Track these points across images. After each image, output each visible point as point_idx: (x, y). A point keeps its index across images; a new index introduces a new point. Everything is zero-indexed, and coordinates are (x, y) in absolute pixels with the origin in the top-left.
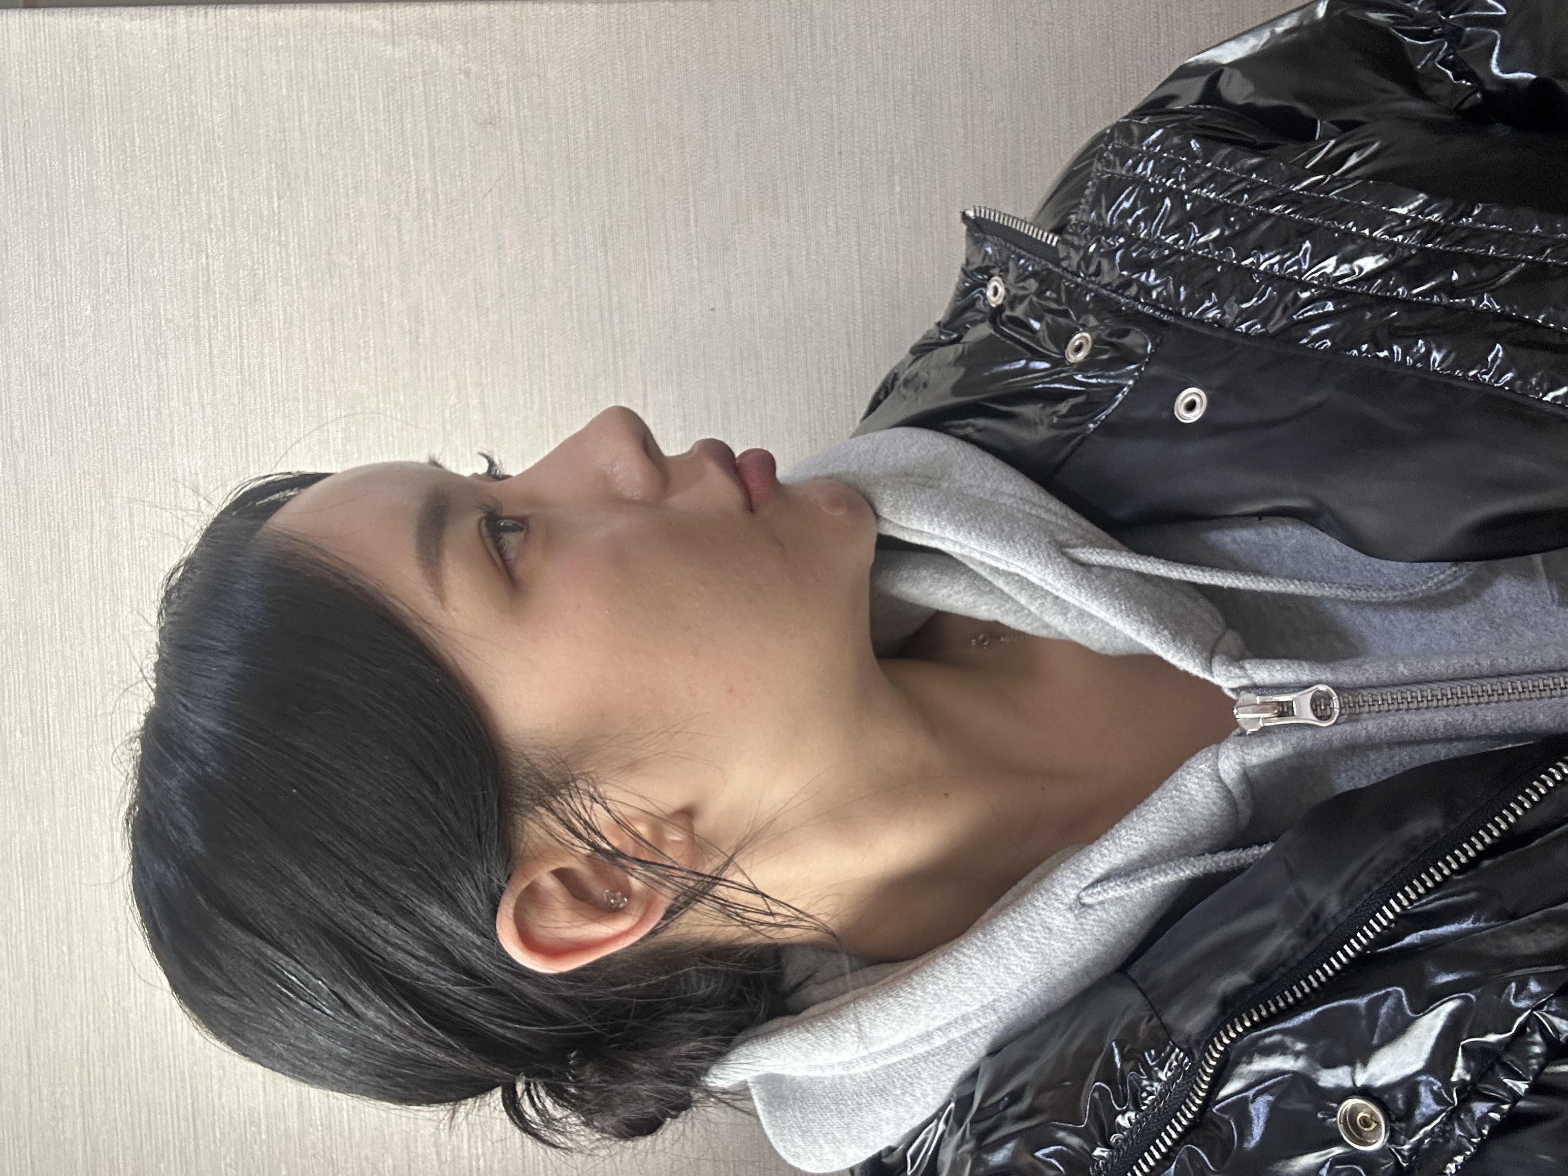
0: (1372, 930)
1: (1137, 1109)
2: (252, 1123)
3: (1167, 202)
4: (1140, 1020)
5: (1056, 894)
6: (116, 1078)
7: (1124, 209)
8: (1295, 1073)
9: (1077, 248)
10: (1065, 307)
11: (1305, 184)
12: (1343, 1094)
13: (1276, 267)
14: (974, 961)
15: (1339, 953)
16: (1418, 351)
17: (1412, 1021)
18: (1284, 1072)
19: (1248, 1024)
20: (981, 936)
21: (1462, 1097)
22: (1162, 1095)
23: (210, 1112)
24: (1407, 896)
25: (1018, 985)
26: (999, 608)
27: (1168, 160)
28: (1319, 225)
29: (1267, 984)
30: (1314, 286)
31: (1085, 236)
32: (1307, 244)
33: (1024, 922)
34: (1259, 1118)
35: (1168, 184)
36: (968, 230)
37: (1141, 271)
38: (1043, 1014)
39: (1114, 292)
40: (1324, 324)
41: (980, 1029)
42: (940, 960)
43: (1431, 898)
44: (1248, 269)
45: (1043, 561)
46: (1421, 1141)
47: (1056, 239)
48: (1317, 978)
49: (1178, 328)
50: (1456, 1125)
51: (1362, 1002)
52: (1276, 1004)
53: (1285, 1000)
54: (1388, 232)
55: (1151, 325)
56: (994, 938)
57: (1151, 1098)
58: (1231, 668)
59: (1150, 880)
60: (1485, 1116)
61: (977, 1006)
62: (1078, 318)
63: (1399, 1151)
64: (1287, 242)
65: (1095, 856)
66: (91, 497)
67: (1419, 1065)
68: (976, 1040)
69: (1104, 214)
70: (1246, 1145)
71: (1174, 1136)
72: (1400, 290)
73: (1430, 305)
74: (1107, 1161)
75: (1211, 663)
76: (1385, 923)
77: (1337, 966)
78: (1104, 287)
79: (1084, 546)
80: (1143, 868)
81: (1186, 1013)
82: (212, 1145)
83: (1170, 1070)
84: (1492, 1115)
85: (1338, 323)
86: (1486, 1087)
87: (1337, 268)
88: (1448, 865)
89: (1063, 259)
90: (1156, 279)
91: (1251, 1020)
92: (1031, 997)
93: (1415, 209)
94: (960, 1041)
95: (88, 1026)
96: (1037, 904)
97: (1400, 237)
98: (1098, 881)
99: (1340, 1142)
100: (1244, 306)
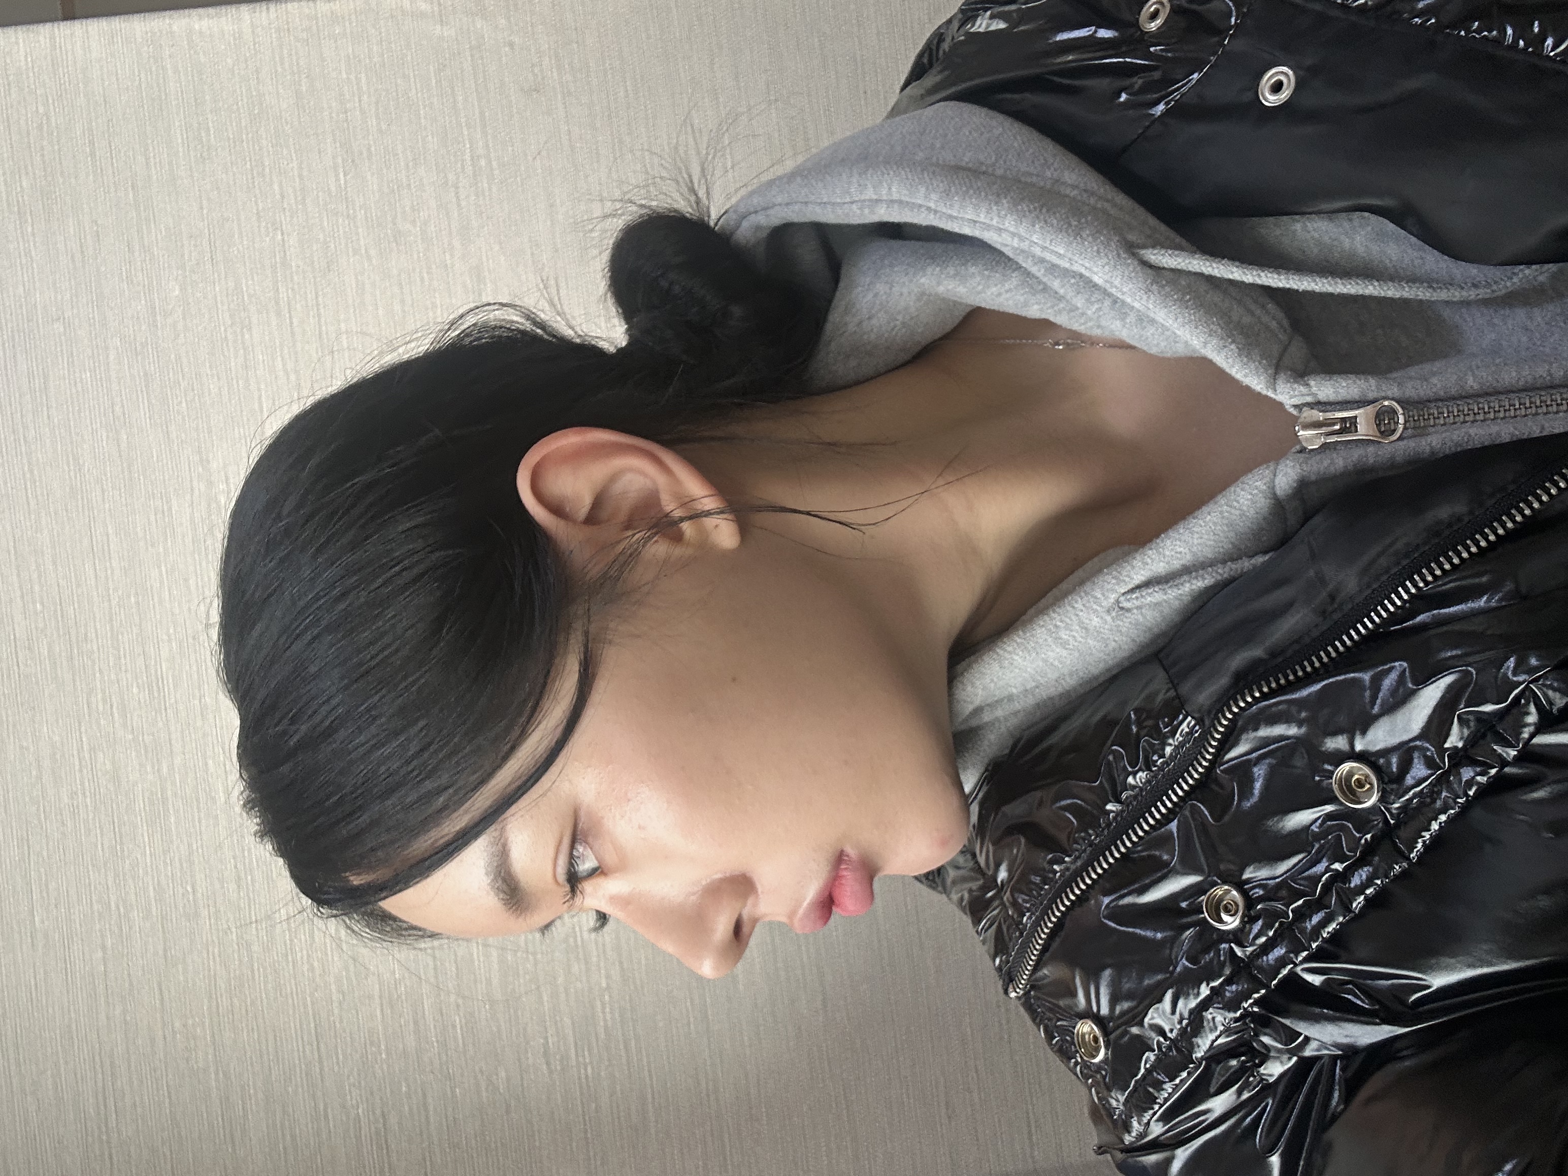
2: (372, 1044)
5: (1096, 598)
6: (243, 1008)
12: (1339, 758)
18: (1287, 738)
21: (1453, 762)
23: (333, 1035)
33: (1061, 621)
45: (1112, 262)
46: (1411, 800)
48: (1328, 654)
51: (1366, 677)
57: (1161, 760)
58: (1296, 386)
59: (1188, 585)
63: (1388, 810)
65: (1138, 562)
74: (1118, 814)
75: (1275, 379)
76: (1399, 603)
77: (1348, 643)
79: (1154, 247)
81: (1199, 686)
82: (336, 1067)
84: (1479, 778)
91: (1261, 692)
95: (214, 960)
96: (1076, 606)
98: (1138, 587)
99: (1332, 800)
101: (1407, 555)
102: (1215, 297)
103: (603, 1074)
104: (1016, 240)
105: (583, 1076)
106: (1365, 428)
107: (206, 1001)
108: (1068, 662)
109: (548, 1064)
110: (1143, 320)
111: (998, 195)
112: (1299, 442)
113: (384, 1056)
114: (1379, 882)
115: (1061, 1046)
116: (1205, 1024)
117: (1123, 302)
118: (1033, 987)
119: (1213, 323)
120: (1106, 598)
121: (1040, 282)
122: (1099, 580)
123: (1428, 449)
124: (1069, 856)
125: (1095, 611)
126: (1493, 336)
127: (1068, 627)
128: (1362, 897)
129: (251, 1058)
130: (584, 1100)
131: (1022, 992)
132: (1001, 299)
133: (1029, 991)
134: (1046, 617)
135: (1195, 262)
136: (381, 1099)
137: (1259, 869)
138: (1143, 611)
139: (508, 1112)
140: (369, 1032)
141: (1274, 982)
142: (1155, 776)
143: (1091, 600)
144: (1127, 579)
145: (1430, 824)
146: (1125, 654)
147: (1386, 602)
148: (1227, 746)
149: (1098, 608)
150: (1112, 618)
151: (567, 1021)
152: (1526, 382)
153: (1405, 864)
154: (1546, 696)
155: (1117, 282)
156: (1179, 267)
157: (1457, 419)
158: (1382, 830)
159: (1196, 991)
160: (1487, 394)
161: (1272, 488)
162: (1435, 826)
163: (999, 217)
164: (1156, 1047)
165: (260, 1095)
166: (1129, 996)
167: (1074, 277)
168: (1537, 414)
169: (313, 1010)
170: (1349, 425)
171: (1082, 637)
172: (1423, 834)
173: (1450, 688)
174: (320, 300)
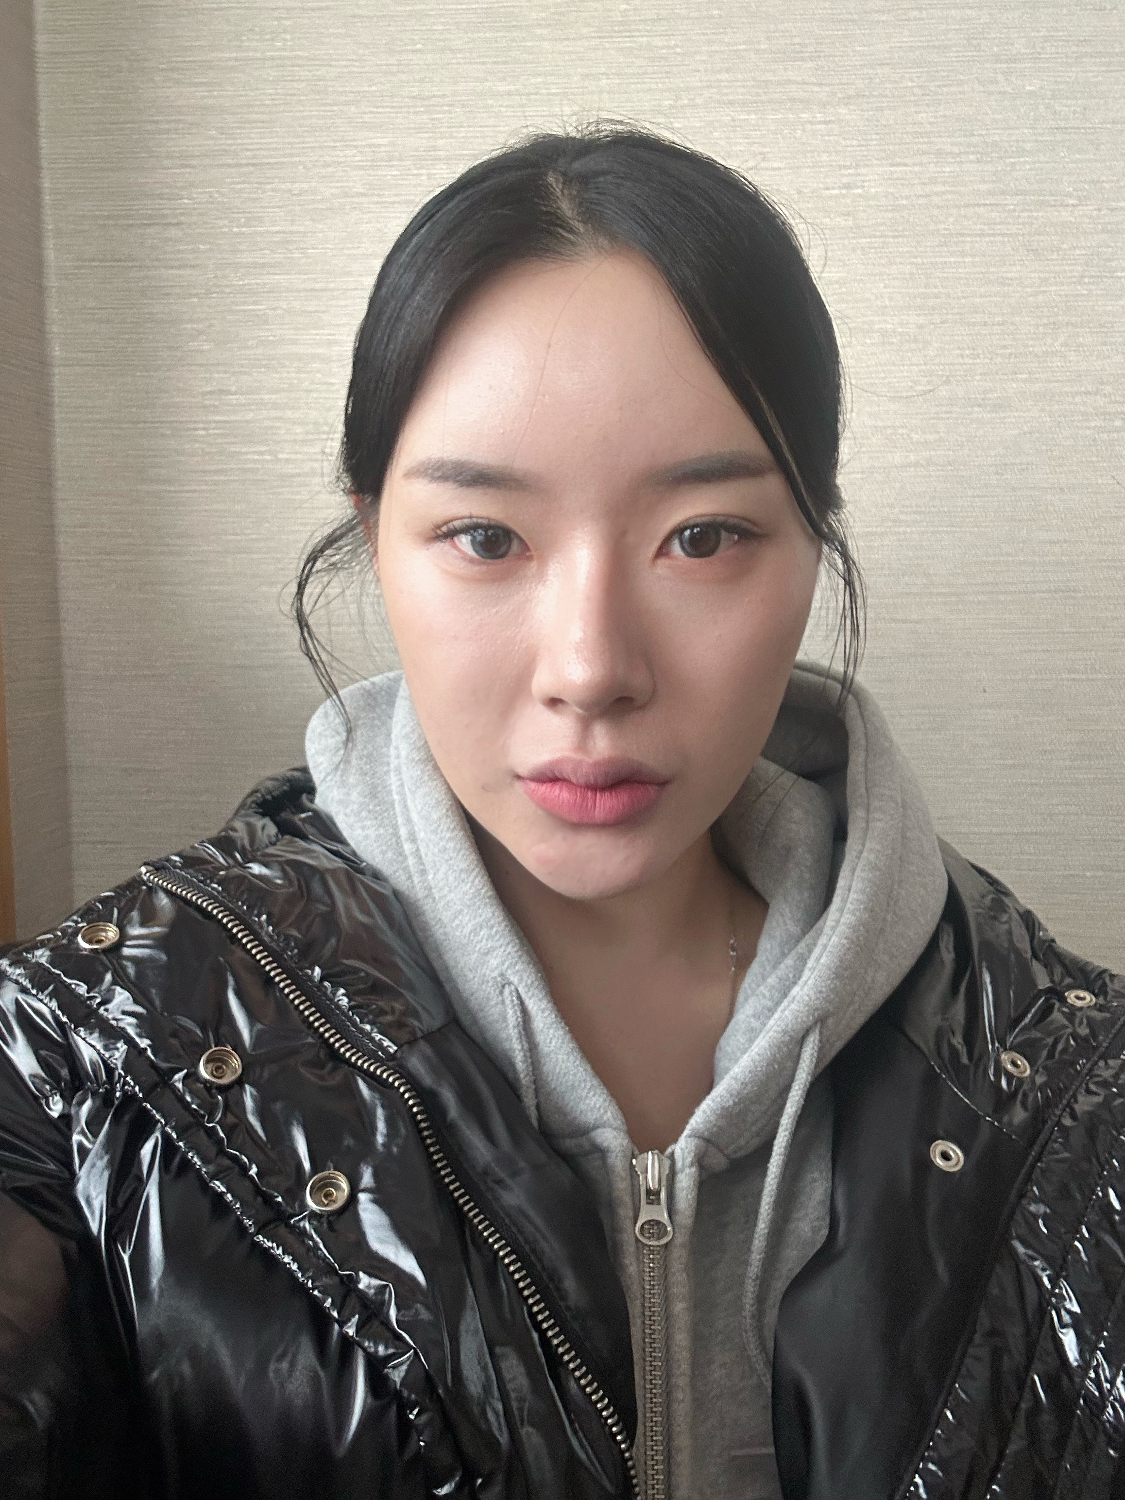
2: (248, 219)
4: (420, 1021)
23: (261, 180)
41: (412, 882)
45: (811, 1003)
46: (312, 1239)
56: (486, 905)
58: (692, 1154)
61: (432, 884)
63: (302, 1219)
66: (846, 84)
68: (403, 878)
74: (311, 978)
75: (699, 1137)
79: (820, 1041)
82: (229, 181)
89: (1106, 1063)
94: (406, 864)
95: (346, 66)
98: (522, 1003)
99: (315, 1169)
101: (534, 1251)
103: (197, 445)
105: (197, 426)
107: (306, 54)
109: (211, 393)
110: (753, 1034)
112: (641, 1152)
113: (235, 230)
115: (93, 910)
116: (112, 1041)
117: (769, 1018)
118: (150, 888)
119: (752, 1087)
120: (514, 974)
121: (790, 950)
122: (531, 969)
124: (273, 930)
127: (490, 937)
128: (224, 1190)
130: (175, 425)
131: (145, 878)
133: (145, 884)
134: (501, 918)
136: (195, 223)
138: (500, 1006)
140: (260, 217)
141: (149, 1106)
142: (343, 1013)
143: (514, 961)
144: (530, 994)
145: (289, 1254)
146: (460, 986)
147: (493, 1229)
149: (506, 966)
150: (495, 978)
151: (250, 416)
153: (252, 1230)
154: (402, 1364)
156: (801, 1061)
158: (284, 1212)
159: (143, 1034)
161: (603, 1125)
162: (287, 1259)
164: (92, 994)
166: (138, 973)
167: (794, 976)
169: (286, 163)
171: (480, 949)
172: (281, 1248)
173: (412, 1279)
174: (999, 238)
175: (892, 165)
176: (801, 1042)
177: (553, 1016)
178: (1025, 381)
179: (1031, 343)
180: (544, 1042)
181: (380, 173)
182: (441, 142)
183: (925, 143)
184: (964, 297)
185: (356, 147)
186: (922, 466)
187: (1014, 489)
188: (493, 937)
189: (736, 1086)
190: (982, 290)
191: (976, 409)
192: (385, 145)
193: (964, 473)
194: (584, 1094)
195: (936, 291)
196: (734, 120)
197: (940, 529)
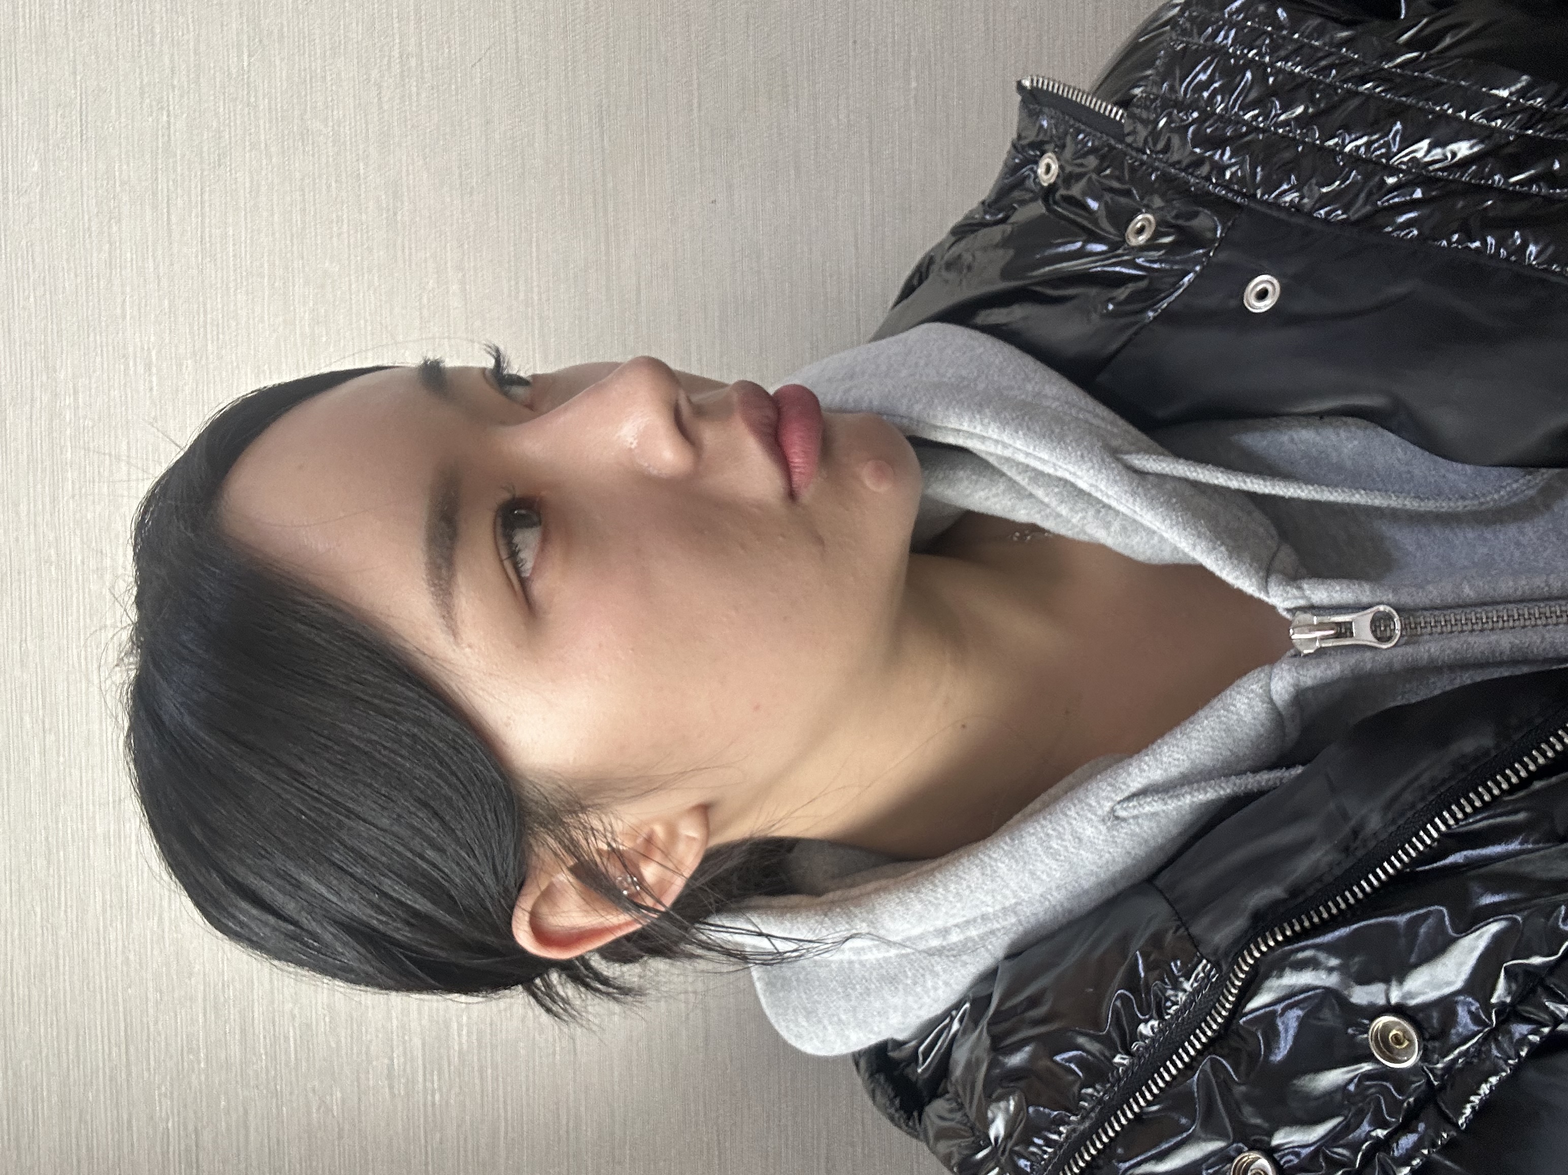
0: (1415, 848)
1: (1161, 1017)
2: (190, 1051)
3: (1249, 75)
4: (1166, 931)
5: (1090, 806)
6: (43, 1000)
7: (1200, 81)
8: (1328, 990)
9: (1145, 122)
10: (1126, 187)
11: (1399, 60)
12: (1376, 1011)
13: (1363, 150)
14: (999, 864)
15: (1378, 870)
16: (1515, 242)
17: (1454, 941)
19: (1280, 938)
20: (1007, 839)
21: (1501, 1018)
22: (1185, 1006)
23: (145, 1038)
24: (1453, 816)
25: (1042, 890)
26: (1039, 512)
27: (1252, 29)
28: (1410, 107)
29: (1301, 899)
30: (1402, 171)
31: (1155, 108)
32: (1398, 126)
33: (1054, 830)
34: (1286, 1031)
35: (1250, 55)
36: (1023, 101)
37: (1215, 149)
38: (1064, 921)
39: (1182, 170)
40: (1410, 211)
42: (964, 860)
43: (1479, 817)
44: (1332, 151)
45: (1096, 466)
46: (1455, 1060)
47: (1120, 112)
48: (1354, 895)
49: (1250, 211)
50: (1493, 1046)
51: (1402, 919)
52: (1310, 919)
53: (1320, 915)
54: (1485, 116)
55: (1221, 206)
57: (1174, 1008)
58: (1288, 588)
59: (1188, 797)
60: (1524, 1037)
62: (1142, 198)
63: (1431, 1070)
64: (1376, 122)
65: (1134, 770)
66: (32, 371)
67: (1458, 985)
69: (1177, 86)
70: (1272, 1058)
71: (1198, 1046)
72: (1497, 178)
73: (1528, 196)
74: (1127, 1069)
75: (1267, 582)
77: (1375, 882)
78: (1173, 165)
80: (1182, 785)
81: (1215, 926)
82: (146, 1074)
83: (1196, 980)
84: (1531, 1037)
85: (1426, 211)
86: (1527, 1009)
87: (1428, 152)
88: (1498, 785)
89: (1128, 134)
90: (1230, 158)
91: (1284, 935)
92: (1053, 903)
93: (1517, 91)
95: (13, 941)
96: (1069, 813)
97: (1499, 122)
99: (1370, 1058)
100: (1324, 190)
102: (1203, 501)
103: (452, 1102)
104: (1000, 447)
105: (429, 1103)
106: (1363, 633)
108: (1058, 875)
109: (391, 1087)
111: (981, 405)
113: (202, 1065)
114: (1426, 1152)
120: (1101, 807)
123: (1426, 656)
125: (1090, 820)
126: (1485, 550)
127: (1060, 837)
129: (47, 1056)
130: (428, 1129)
132: (989, 503)
135: (1180, 467)
136: (195, 1113)
137: (1291, 1134)
138: (1140, 821)
139: (340, 1137)
140: (187, 1037)
144: (1123, 787)
145: (1479, 1088)
148: (1248, 995)
150: (1108, 828)
151: (417, 1041)
152: (1524, 592)
155: (1102, 486)
157: (1454, 629)
160: (1484, 604)
162: (1485, 1089)
163: (982, 425)
165: (55, 1099)
168: (1536, 625)
169: (124, 1008)
170: (1343, 630)
174: (206, 197)
175: (124, 317)
176: (1141, 474)
177: (1147, 758)
178: (367, 165)
179: (324, 160)
180: (1178, 766)
181: (135, 900)
182: (99, 830)
183: (98, 281)
184: (273, 234)
185: (105, 927)
186: (464, 276)
187: (489, 174)
188: (1059, 833)
189: (1203, 544)
190: (265, 214)
191: (399, 218)
192: (103, 896)
193: (471, 229)
194: (1235, 717)
195: (266, 265)
196: (73, 496)
197: (534, 254)
